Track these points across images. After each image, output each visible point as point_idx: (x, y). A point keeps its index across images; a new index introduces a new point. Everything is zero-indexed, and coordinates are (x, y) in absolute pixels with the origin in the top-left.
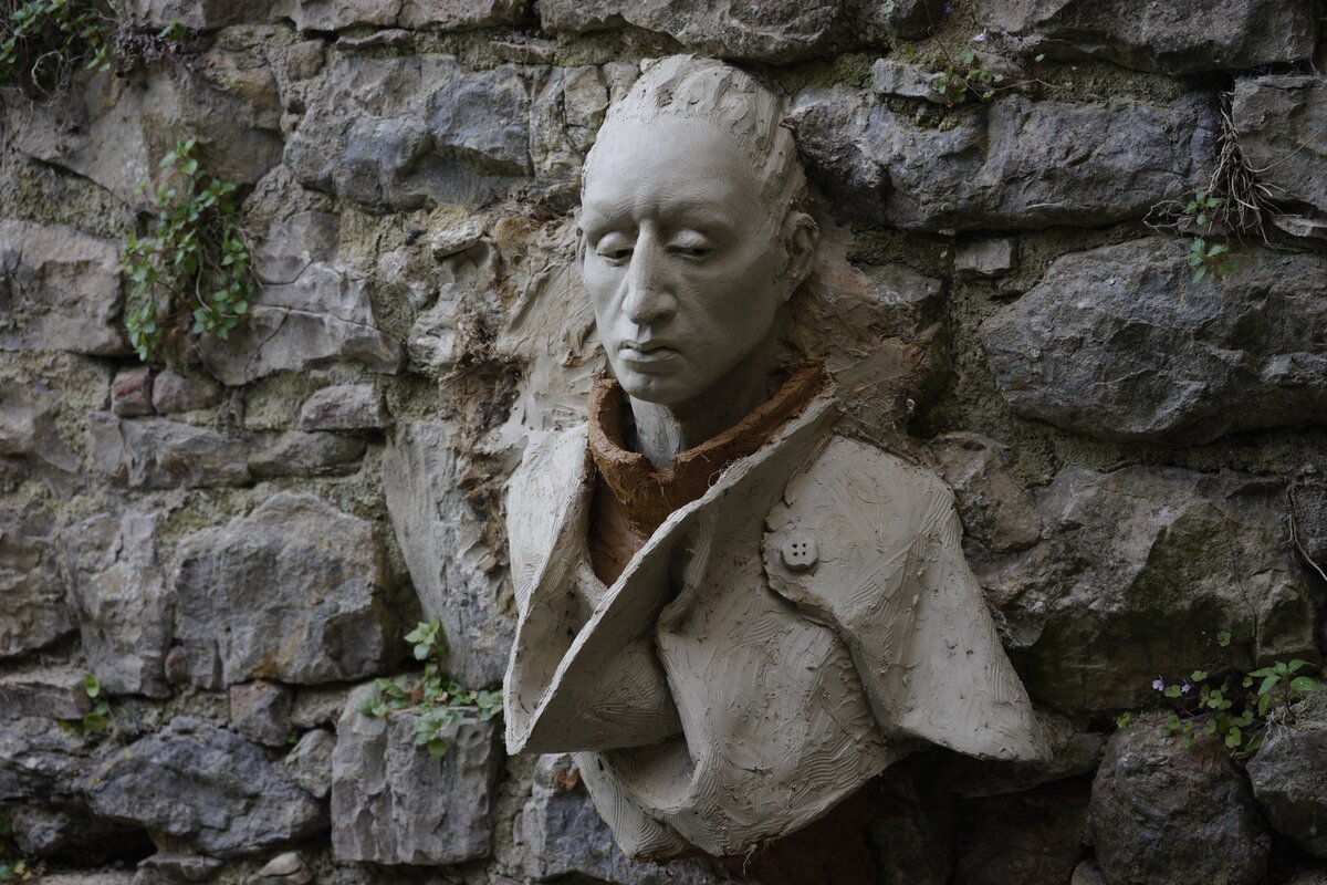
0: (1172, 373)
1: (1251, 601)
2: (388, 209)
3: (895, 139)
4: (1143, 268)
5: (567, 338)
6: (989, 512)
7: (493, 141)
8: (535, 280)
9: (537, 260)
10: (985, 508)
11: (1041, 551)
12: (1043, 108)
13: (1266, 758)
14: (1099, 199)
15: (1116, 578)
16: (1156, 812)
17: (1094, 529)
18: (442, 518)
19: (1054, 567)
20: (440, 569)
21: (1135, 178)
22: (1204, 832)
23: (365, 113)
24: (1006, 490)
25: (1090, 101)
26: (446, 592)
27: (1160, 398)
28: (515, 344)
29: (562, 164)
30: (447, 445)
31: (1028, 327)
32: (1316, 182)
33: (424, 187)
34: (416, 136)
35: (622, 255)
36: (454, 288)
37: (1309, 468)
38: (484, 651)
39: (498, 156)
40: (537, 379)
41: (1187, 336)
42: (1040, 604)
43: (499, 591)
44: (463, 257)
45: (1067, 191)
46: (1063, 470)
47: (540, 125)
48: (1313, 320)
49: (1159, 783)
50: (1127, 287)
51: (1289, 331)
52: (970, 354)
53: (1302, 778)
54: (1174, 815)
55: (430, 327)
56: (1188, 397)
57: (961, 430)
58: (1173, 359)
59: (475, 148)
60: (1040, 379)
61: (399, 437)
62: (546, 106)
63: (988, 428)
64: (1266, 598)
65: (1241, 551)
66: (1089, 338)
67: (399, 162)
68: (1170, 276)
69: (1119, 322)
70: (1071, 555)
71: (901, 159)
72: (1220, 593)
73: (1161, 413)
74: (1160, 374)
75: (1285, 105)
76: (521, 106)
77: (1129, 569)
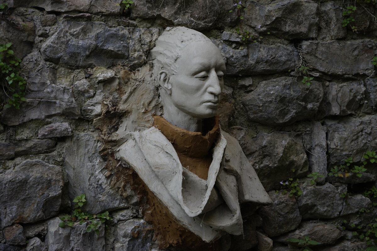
0: (289, 108)
1: (300, 160)
2: (78, 68)
3: (231, 51)
4: (284, 84)
5: (143, 105)
6: (245, 145)
7: (118, 48)
8: (133, 88)
9: (133, 82)
10: (244, 144)
11: (257, 154)
12: (263, 45)
13: (305, 196)
14: (276, 67)
15: (276, 158)
16: (283, 213)
17: (271, 147)
18: (90, 162)
19: (259, 157)
20: (89, 178)
21: (285, 63)
22: (291, 216)
23: (73, 38)
24: (249, 139)
25: (272, 44)
26: (90, 185)
27: (286, 114)
28: (126, 107)
29: (140, 55)
30: (95, 139)
31: (259, 98)
32: (318, 64)
33: (92, 61)
34: (93, 45)
35: (205, 78)
36: (102, 92)
37: (309, 129)
38: (103, 201)
39: (120, 52)
40: (133, 117)
41: (294, 99)
42: (257, 167)
43: (110, 183)
44: (107, 82)
45: (270, 65)
46: (259, 133)
47: (134, 44)
48: (318, 95)
49: (284, 206)
50: (282, 88)
51: (312, 98)
52: (238, 106)
53: (312, 199)
54: (286, 213)
55: (93, 103)
56: (293, 114)
57: (235, 125)
58: (290, 105)
59: (113, 50)
60: (261, 111)
61: (75, 138)
62: (137, 38)
63: (241, 124)
64: (303, 159)
65: (297, 149)
66: (274, 100)
67: (87, 53)
68: (289, 85)
69: (281, 96)
70: (263, 154)
71: (232, 56)
72: (294, 159)
73: (286, 118)
74: (287, 108)
75: (315, 47)
76: (128, 38)
77: (279, 155)
